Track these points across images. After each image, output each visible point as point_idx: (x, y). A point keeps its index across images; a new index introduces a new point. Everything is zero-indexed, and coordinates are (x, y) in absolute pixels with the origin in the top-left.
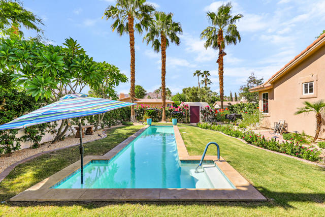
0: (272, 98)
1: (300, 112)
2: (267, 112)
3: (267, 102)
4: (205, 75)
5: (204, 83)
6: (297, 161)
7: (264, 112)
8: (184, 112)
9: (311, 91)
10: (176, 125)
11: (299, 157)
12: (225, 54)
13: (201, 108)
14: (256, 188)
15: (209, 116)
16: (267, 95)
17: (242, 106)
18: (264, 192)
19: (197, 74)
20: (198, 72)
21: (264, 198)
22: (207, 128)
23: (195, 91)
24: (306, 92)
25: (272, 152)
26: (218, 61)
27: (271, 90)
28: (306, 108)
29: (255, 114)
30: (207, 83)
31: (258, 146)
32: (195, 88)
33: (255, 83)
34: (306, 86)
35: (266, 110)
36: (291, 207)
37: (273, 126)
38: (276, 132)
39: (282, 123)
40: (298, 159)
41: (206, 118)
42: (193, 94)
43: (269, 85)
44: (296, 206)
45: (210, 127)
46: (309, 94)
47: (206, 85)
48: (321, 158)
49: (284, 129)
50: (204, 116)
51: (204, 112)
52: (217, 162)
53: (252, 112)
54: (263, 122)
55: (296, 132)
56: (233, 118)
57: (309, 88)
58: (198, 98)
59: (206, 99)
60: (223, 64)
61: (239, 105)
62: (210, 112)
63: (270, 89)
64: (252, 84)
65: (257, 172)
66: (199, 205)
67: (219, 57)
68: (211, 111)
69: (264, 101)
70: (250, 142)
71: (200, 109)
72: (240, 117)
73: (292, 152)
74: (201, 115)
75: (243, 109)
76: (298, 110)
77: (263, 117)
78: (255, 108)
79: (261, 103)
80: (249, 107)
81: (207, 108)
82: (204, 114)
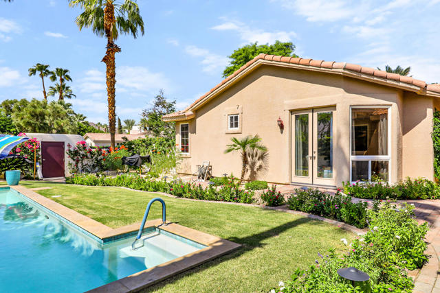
0: (194, 132)
1: (229, 151)
2: (187, 151)
3: (187, 136)
4: (58, 78)
5: (57, 95)
6: (239, 206)
7: (183, 151)
8: (25, 156)
9: (236, 125)
10: (17, 184)
11: (237, 202)
12: (119, 50)
13: (69, 146)
14: (227, 239)
15: (85, 161)
16: (187, 127)
17: (148, 142)
18: (236, 240)
19: (38, 73)
20: (43, 69)
21: (240, 245)
22: (95, 183)
23: (38, 110)
24: (232, 126)
25: (211, 202)
26: (105, 60)
27: (193, 120)
28: (234, 145)
29: (168, 156)
30: (64, 94)
31: (192, 198)
32: (38, 103)
33: (164, 107)
34: (232, 118)
35: (185, 149)
36: (265, 244)
37: (195, 170)
38: (199, 178)
39: (206, 165)
40: (238, 204)
41: (80, 165)
42: (34, 115)
43: (191, 113)
44: (268, 243)
45: (102, 181)
46: (235, 129)
47: (61, 98)
48: (254, 199)
49: (208, 172)
50: (74, 163)
51: (74, 154)
52: (163, 227)
53: (165, 152)
54: (181, 166)
55: (225, 175)
56: (137, 163)
57: (234, 121)
58: (45, 124)
59: (66, 128)
60: (114, 67)
61: (144, 141)
62: (89, 155)
63: (191, 119)
64: (160, 109)
65: (214, 225)
66: (188, 275)
67: (108, 52)
68: (90, 152)
69: (183, 135)
70: (180, 195)
71: (66, 148)
72: (148, 159)
73: (231, 198)
74: (67, 159)
75: (150, 147)
76: (228, 148)
77: (182, 158)
78: (169, 146)
79: (179, 138)
80: (161, 145)
81: (81, 145)
82: (75, 158)
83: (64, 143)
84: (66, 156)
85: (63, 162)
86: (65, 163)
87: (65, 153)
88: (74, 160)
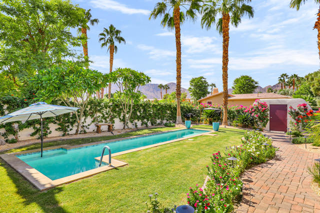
13: (291, 108)
50: (295, 122)
51: (296, 114)
71: (289, 109)
74: (290, 119)
81: (302, 107)
82: (297, 118)
83: (287, 105)
84: (288, 116)
85: (286, 121)
86: (288, 121)
87: (288, 114)
88: (295, 119)
